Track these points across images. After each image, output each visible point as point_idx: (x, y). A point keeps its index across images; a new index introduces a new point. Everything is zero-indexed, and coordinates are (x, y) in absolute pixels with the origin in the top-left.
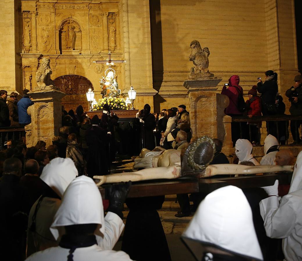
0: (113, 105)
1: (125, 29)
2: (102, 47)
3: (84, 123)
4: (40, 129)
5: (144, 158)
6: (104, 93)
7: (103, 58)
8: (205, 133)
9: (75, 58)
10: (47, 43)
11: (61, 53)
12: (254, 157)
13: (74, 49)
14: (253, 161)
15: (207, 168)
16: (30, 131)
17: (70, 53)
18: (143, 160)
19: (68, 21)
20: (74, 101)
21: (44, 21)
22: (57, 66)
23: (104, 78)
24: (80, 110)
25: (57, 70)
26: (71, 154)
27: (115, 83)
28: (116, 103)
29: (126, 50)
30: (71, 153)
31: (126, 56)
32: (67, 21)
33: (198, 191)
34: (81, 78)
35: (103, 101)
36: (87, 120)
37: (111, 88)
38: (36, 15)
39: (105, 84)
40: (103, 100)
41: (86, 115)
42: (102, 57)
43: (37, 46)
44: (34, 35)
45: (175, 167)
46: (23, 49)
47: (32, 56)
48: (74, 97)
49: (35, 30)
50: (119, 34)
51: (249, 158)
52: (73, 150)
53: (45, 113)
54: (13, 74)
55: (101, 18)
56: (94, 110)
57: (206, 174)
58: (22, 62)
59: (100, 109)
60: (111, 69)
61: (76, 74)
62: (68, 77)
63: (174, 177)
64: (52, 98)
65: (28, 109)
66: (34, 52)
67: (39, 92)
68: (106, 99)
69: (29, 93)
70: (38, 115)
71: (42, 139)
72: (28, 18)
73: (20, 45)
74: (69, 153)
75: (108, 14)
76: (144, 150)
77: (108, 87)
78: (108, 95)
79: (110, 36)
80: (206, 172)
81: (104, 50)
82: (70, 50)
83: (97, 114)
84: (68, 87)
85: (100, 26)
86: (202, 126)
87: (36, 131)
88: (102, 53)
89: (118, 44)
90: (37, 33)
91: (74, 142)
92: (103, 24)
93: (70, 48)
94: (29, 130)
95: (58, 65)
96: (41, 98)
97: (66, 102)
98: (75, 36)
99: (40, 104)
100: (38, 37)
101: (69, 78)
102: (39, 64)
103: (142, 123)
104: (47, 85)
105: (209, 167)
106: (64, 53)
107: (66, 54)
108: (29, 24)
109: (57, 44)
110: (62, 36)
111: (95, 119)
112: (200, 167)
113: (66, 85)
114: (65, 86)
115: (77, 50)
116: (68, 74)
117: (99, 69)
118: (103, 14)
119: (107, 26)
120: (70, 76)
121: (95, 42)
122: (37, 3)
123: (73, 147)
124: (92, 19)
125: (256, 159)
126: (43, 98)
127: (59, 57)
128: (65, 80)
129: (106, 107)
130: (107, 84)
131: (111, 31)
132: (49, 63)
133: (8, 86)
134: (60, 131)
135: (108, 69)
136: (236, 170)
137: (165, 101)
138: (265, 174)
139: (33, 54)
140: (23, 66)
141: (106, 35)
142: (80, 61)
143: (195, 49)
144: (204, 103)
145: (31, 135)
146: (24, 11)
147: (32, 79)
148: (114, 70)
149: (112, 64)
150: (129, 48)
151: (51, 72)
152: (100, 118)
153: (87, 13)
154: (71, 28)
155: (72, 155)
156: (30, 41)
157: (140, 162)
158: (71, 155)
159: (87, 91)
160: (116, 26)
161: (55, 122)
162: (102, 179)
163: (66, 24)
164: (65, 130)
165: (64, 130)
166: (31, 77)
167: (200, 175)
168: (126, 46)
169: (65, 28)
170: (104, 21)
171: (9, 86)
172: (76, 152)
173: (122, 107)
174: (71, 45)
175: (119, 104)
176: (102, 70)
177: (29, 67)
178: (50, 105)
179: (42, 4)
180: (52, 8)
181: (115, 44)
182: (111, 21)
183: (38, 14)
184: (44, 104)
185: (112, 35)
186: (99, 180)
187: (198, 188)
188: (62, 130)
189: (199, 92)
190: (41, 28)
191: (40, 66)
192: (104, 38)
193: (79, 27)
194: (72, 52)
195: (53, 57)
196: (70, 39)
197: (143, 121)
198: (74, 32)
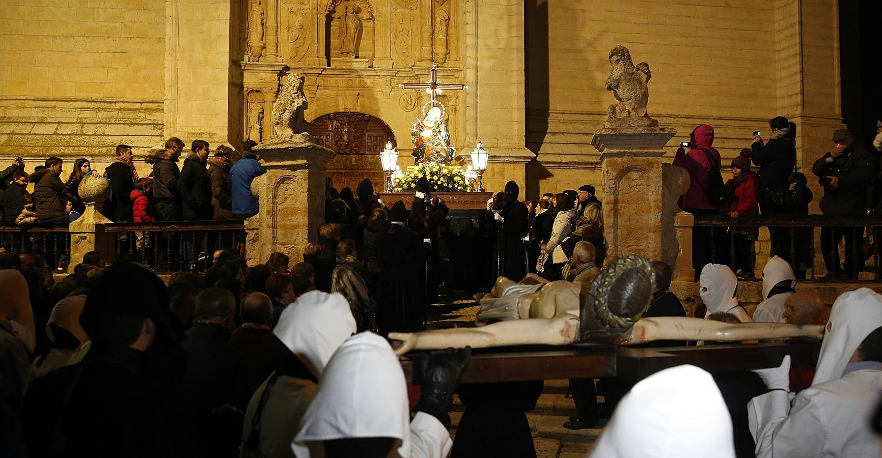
0: (439, 180)
1: (469, 17)
2: (418, 57)
3: (374, 218)
4: (279, 228)
5: (501, 298)
6: (419, 153)
7: (419, 78)
8: (634, 248)
9: (360, 76)
10: (300, 41)
11: (329, 65)
12: (740, 304)
13: (357, 57)
14: (737, 312)
15: (636, 324)
16: (255, 231)
17: (350, 64)
18: (499, 301)
20: (353, 169)
22: (319, 92)
23: (419, 121)
24: (366, 188)
25: (318, 100)
26: (345, 284)
27: (444, 133)
28: (444, 176)
29: (470, 62)
30: (343, 282)
31: (470, 75)
33: (615, 374)
34: (369, 120)
35: (416, 172)
36: (379, 211)
37: (436, 144)
39: (422, 134)
40: (417, 168)
41: (379, 200)
42: (417, 76)
43: (277, 46)
44: (271, 23)
45: (568, 319)
46: (246, 53)
47: (266, 69)
48: (354, 159)
49: (274, 12)
50: (456, 27)
51: (728, 305)
52: (347, 275)
53: (288, 192)
54: (222, 105)
56: (396, 189)
57: (634, 337)
58: (243, 80)
59: (409, 188)
60: (437, 102)
61: (359, 110)
62: (342, 117)
63: (565, 341)
64: (305, 161)
65: (252, 184)
66: (270, 59)
67: (279, 146)
68: (424, 168)
69: (255, 147)
70: (275, 197)
71: (281, 249)
73: (240, 43)
74: (338, 282)
76: (501, 280)
77: (429, 140)
78: (429, 159)
79: (436, 31)
80: (633, 332)
81: (422, 61)
82: (347, 59)
83: (403, 198)
84: (341, 138)
85: (414, 8)
86: (629, 233)
87: (270, 231)
88: (418, 66)
89: (452, 47)
90: (279, 20)
91: (350, 259)
92: (421, 3)
93: (348, 53)
94: (253, 229)
95: (320, 89)
96: (282, 160)
97: (335, 171)
98: (360, 29)
99: (280, 173)
100: (279, 28)
101: (345, 118)
102: (280, 85)
103: (499, 222)
104: (296, 131)
105: (640, 323)
106: (336, 63)
107: (340, 67)
109: (321, 45)
110: (331, 28)
111: (398, 209)
112: (622, 321)
113: (338, 133)
114: (335, 135)
115: (365, 58)
116: (343, 111)
117: (410, 102)
119: (429, 9)
120: (346, 115)
121: (403, 42)
123: (348, 269)
125: (744, 309)
126: (286, 160)
127: (323, 73)
128: (335, 123)
129: (423, 184)
130: (426, 134)
131: (438, 21)
132: (302, 84)
133: (211, 131)
134: (321, 233)
135: (430, 102)
136: (700, 331)
137: (552, 175)
138: (762, 341)
139: (267, 63)
140: (245, 89)
141: (428, 28)
142: (368, 82)
143: (619, 65)
144: (634, 183)
145: (257, 240)
147: (263, 117)
148: (442, 106)
149: (439, 91)
150: (477, 59)
151: (305, 105)
152: (408, 207)
154: (352, 12)
155: (346, 286)
156: (263, 35)
157: (491, 305)
158: (342, 285)
159: (383, 148)
160: (449, 8)
161: (312, 212)
162: (408, 340)
163: (342, 1)
164: (331, 231)
165: (328, 231)
166: (263, 113)
167: (621, 339)
168: (470, 53)
171: (215, 131)
172: (354, 279)
173: (456, 186)
174: (351, 47)
175: (450, 178)
176: (416, 104)
177: (257, 91)
178: (301, 176)
181: (447, 48)
184: (288, 172)
185: (440, 28)
186: (401, 342)
187: (615, 366)
188: (325, 231)
189: (625, 159)
190: (286, 8)
191: (282, 90)
192: (422, 35)
193: (369, 10)
194: (354, 63)
195: (311, 72)
196: (349, 34)
197: (502, 218)
198: (359, 20)
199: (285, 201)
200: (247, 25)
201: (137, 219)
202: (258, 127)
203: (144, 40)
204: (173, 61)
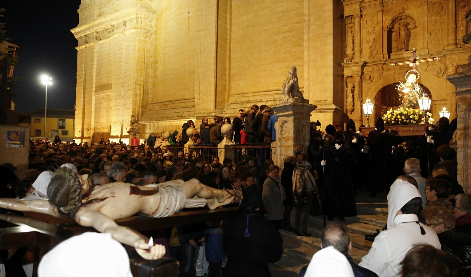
2: (446, 43)
7: (446, 57)
10: (373, 48)
11: (389, 57)
13: (407, 51)
17: (402, 55)
19: (400, 18)
21: (369, 23)
22: (384, 73)
25: (383, 77)
32: (397, 18)
38: (360, 18)
39: (403, 91)
42: (444, 55)
43: (361, 52)
44: (357, 41)
46: (345, 58)
47: (354, 65)
49: (358, 35)
53: (287, 129)
54: (330, 86)
55: (445, 4)
58: (343, 72)
64: (292, 112)
66: (357, 59)
72: (351, 23)
73: (342, 53)
79: (459, 26)
81: (448, 46)
82: (400, 52)
85: (443, 14)
88: (446, 49)
90: (362, 38)
92: (448, 11)
93: (401, 49)
98: (408, 35)
99: (283, 119)
100: (362, 43)
102: (362, 72)
106: (393, 56)
107: (396, 58)
108: (352, 29)
109: (385, 47)
110: (391, 37)
116: (398, 82)
117: (440, 72)
121: (436, 37)
122: (361, 5)
124: (432, 9)
126: (285, 112)
127: (386, 62)
130: (406, 91)
131: (460, 19)
133: (325, 99)
139: (355, 62)
140: (345, 77)
141: (452, 25)
146: (346, 17)
147: (354, 90)
153: (425, 2)
154: (403, 26)
160: (469, 9)
163: (397, 21)
166: (354, 87)
169: (396, 27)
170: (450, 7)
171: (327, 99)
174: (403, 46)
176: (445, 72)
177: (351, 77)
179: (367, 5)
180: (379, 6)
182: (462, 4)
183: (363, 16)
184: (286, 118)
185: (461, 23)
190: (365, 31)
191: (364, 75)
192: (448, 30)
193: (414, 22)
194: (404, 55)
195: (379, 63)
196: (401, 39)
197: (433, 141)
198: (408, 29)
199: (285, 134)
200: (345, 44)
201: (242, 143)
202: (351, 95)
203: (300, 60)
204: (308, 68)
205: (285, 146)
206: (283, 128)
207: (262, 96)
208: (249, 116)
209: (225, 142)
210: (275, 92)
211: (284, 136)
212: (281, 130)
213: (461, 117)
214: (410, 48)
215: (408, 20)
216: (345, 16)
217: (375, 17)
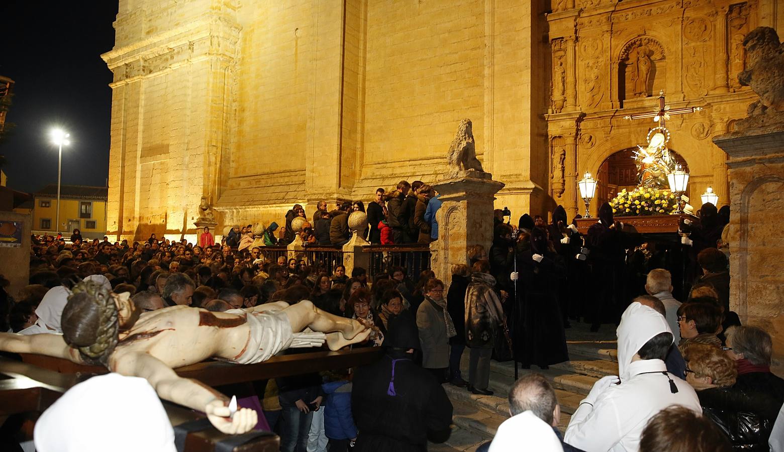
2: (711, 84)
4: (449, 250)
7: (712, 106)
10: (595, 90)
11: (621, 107)
13: (650, 96)
17: (641, 103)
19: (638, 43)
21: (590, 50)
22: (612, 132)
25: (612, 138)
32: (635, 43)
37: (656, 169)
38: (575, 42)
39: (644, 161)
42: (709, 104)
43: (576, 97)
44: (570, 79)
46: (550, 107)
47: (565, 117)
49: (572, 70)
53: (456, 220)
54: (526, 152)
55: (711, 22)
58: (547, 129)
66: (569, 109)
72: (560, 50)
73: (545, 99)
75: (727, 10)
78: (644, 185)
79: (732, 57)
81: (715, 89)
82: (639, 99)
85: (707, 39)
86: (763, 259)
88: (711, 95)
90: (577, 75)
92: (715, 33)
93: (640, 93)
95: (614, 129)
98: (652, 71)
100: (577, 82)
102: (578, 130)
106: (628, 104)
107: (632, 107)
108: (562, 60)
109: (614, 90)
110: (626, 74)
117: (702, 130)
118: (717, 13)
119: (724, 36)
121: (695, 75)
122: (577, 21)
124: (689, 29)
127: (616, 114)
130: (648, 161)
131: (734, 46)
133: (518, 172)
139: (567, 113)
140: (550, 137)
141: (722, 56)
144: (770, 197)
146: (553, 40)
147: (565, 158)
153: (678, 18)
154: (643, 56)
156: (564, 90)
160: (748, 30)
163: (634, 48)
166: (564, 154)
169: (633, 57)
170: (718, 26)
171: (521, 173)
174: (644, 88)
176: (709, 132)
177: (560, 137)
178: (462, 204)
179: (586, 21)
180: (605, 22)
182: (736, 23)
183: (580, 39)
184: (454, 203)
185: (736, 53)
189: (756, 167)
190: (584, 64)
191: (581, 134)
192: (715, 64)
193: (661, 50)
194: (645, 102)
195: (605, 115)
196: (641, 77)
197: (691, 242)
198: (652, 62)
199: (453, 228)
200: (551, 84)
201: (383, 243)
202: (560, 166)
203: (477, 108)
204: (490, 122)
205: (452, 248)
206: (450, 219)
207: (414, 168)
208: (394, 199)
209: (354, 241)
210: (436, 161)
211: (450, 232)
212: (447, 223)
213: (736, 203)
214: (654, 92)
215: (652, 47)
216: (550, 39)
217: (598, 41)
